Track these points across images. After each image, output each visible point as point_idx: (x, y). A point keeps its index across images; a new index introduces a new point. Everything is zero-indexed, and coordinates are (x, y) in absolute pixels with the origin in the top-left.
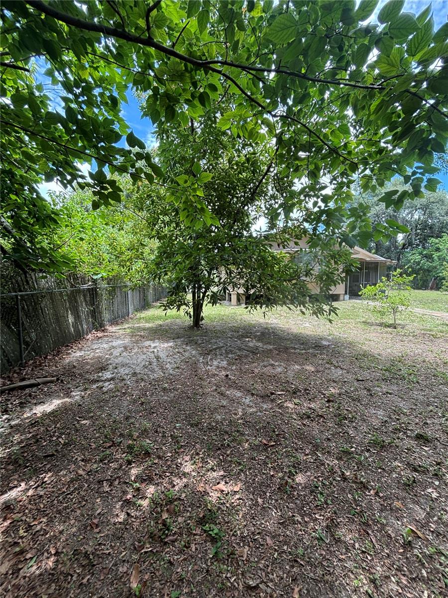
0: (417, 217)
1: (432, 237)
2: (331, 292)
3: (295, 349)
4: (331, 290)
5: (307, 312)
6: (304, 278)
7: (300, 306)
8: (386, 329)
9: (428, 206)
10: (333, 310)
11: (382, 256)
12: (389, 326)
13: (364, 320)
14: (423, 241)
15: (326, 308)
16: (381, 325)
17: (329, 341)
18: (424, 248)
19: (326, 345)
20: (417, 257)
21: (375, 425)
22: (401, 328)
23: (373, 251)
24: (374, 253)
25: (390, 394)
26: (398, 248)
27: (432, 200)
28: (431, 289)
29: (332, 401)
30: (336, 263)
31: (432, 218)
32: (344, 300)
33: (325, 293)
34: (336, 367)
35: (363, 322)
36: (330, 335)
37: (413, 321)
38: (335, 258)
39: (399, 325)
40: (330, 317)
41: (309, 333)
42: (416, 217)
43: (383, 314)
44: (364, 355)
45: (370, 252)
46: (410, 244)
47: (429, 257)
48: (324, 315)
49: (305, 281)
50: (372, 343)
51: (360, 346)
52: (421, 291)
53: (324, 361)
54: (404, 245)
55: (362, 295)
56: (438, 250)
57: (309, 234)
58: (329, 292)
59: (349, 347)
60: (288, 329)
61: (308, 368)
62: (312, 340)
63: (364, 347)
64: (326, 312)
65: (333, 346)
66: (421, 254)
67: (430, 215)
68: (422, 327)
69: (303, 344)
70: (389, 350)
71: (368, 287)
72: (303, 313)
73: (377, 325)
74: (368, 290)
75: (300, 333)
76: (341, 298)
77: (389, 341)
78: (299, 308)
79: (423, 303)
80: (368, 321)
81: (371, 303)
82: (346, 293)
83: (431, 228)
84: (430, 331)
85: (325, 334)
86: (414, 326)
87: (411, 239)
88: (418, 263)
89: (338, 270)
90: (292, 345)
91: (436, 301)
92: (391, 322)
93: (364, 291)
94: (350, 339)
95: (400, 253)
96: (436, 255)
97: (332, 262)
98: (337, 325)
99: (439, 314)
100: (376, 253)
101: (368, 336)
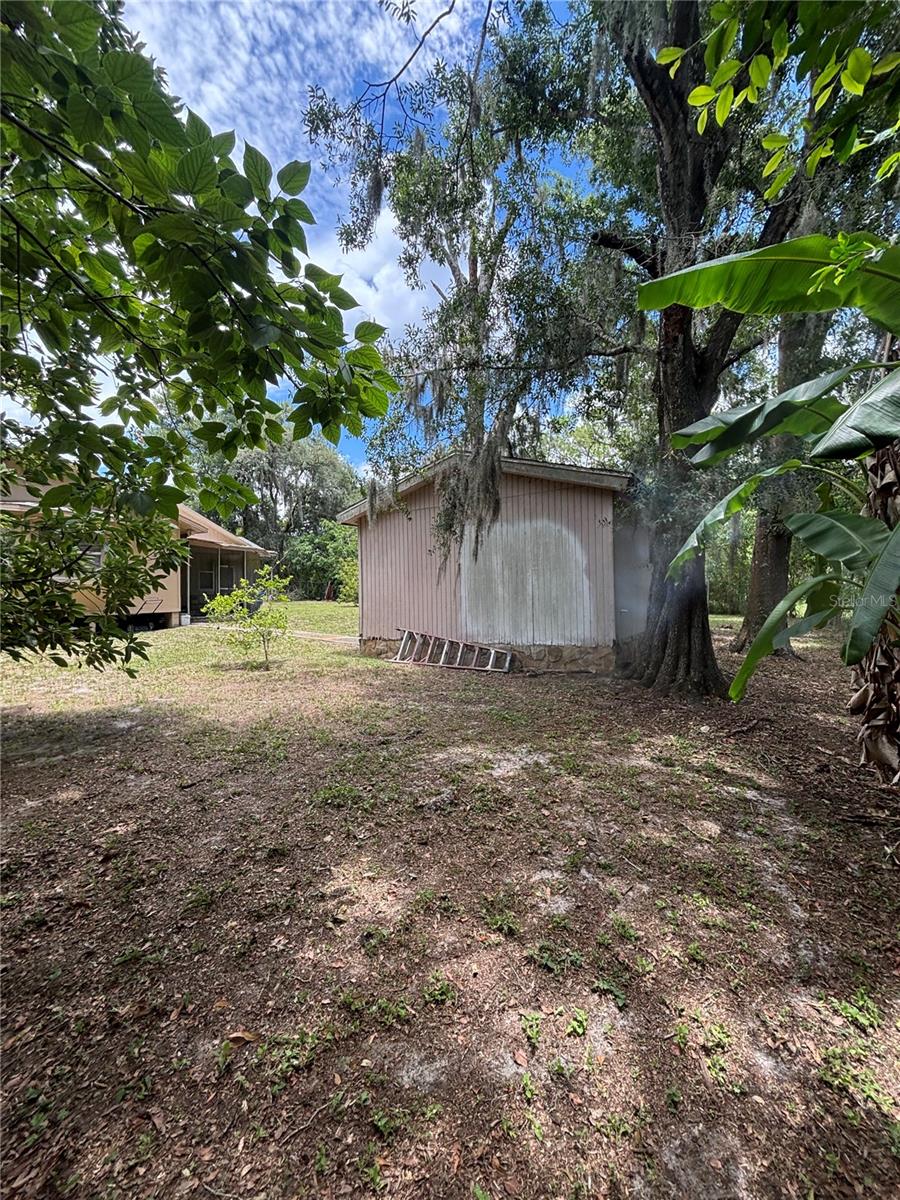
0: (304, 482)
1: (325, 517)
2: (133, 611)
3: (32, 757)
4: (133, 605)
5: (71, 660)
6: (61, 579)
7: (53, 648)
8: (251, 674)
9: (318, 467)
10: (139, 649)
11: (254, 541)
12: (258, 667)
13: (214, 661)
14: (315, 521)
15: (120, 645)
16: (245, 667)
17: (132, 717)
18: (316, 534)
19: (123, 729)
20: (307, 548)
21: (203, 868)
22: (278, 668)
23: (239, 531)
24: (241, 535)
25: (239, 794)
26: (279, 529)
27: (321, 459)
28: (328, 598)
29: (115, 856)
30: (141, 547)
31: (323, 488)
32: (180, 625)
33: (118, 611)
34: (139, 773)
35: (213, 666)
36: (138, 703)
37: (295, 654)
38: (139, 536)
39: (275, 662)
40: (129, 665)
41: (82, 708)
42: (303, 480)
43: (247, 646)
44: (204, 733)
45: (234, 532)
46: (298, 525)
47: (322, 548)
48: (115, 660)
49: (68, 585)
50: (224, 704)
51: (199, 715)
52: (314, 602)
53: (114, 768)
54: (289, 526)
55: (206, 613)
56: (333, 538)
57: (71, 476)
58: (127, 611)
59: (176, 723)
60: (21, 709)
61: (63, 796)
62: (90, 724)
63: (207, 717)
64: (121, 654)
65: (139, 728)
66: (311, 542)
67: (321, 483)
68: (306, 662)
69: (61, 739)
70: (250, 713)
71: (218, 597)
72: (61, 663)
73: (239, 668)
74: (219, 603)
75: (60, 713)
76: (175, 620)
77: (254, 695)
78: (48, 650)
79: (314, 622)
80: (223, 662)
81: (224, 626)
82: (184, 610)
83: (322, 503)
84: (316, 665)
85: (127, 703)
86: (294, 663)
87: (297, 516)
88: (309, 557)
89: (144, 562)
90: (27, 751)
91: (330, 618)
92: (262, 659)
93: (211, 605)
94: (181, 706)
95: (282, 539)
96: (331, 546)
97: (133, 544)
98: (157, 678)
99: (329, 637)
100: (244, 534)
101: (217, 693)
